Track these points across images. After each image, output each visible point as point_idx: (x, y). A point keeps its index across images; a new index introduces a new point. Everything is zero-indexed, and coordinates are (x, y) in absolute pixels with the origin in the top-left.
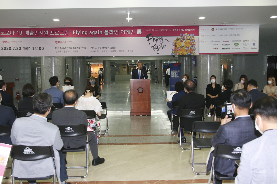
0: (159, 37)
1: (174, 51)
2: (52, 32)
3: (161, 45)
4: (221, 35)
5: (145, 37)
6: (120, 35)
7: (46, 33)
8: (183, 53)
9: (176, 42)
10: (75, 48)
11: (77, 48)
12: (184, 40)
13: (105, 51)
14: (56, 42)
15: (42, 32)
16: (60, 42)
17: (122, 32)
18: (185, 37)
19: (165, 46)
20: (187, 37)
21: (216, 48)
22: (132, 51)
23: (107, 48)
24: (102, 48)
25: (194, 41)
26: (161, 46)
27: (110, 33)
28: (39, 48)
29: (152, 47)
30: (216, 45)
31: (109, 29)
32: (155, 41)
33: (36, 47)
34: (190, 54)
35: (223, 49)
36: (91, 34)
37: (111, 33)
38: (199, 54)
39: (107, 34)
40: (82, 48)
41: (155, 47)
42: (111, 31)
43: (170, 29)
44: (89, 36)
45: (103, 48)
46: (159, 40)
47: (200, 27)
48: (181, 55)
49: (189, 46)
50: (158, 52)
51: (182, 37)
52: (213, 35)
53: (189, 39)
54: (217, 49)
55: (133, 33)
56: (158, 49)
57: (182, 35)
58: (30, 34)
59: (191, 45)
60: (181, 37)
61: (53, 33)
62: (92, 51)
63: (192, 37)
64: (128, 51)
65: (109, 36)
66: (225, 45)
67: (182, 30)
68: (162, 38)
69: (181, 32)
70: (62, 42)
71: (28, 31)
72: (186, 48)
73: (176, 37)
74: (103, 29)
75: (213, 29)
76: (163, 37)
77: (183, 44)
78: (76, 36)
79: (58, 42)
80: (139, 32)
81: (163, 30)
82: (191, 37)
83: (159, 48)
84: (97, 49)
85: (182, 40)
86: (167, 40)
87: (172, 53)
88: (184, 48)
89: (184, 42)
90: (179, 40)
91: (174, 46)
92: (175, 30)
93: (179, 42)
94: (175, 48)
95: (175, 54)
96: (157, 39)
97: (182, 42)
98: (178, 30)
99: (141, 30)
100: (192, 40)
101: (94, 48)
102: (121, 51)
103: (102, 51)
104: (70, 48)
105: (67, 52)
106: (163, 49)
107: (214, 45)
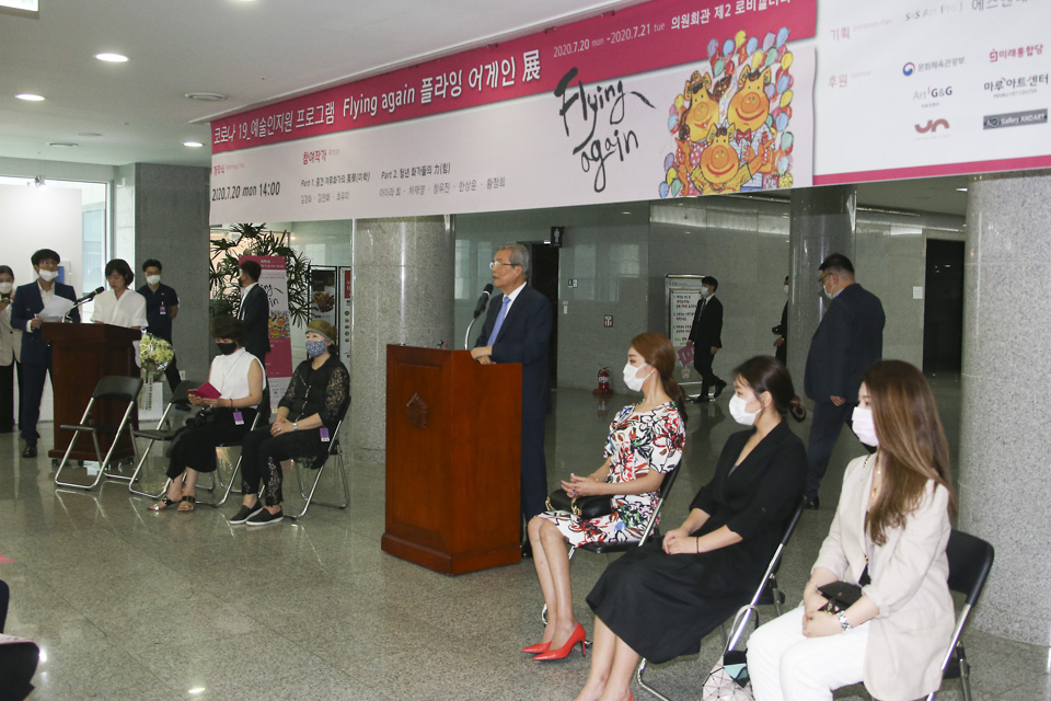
0: (605, 85)
1: (676, 167)
3: (616, 133)
4: (979, 3)
5: (551, 95)
6: (467, 98)
8: (722, 179)
9: (687, 105)
10: (344, 179)
11: (349, 178)
12: (727, 81)
13: (417, 190)
16: (312, 156)
17: (473, 77)
18: (735, 59)
19: (632, 139)
20: (746, 57)
21: (932, 126)
22: (503, 182)
23: (424, 173)
24: (410, 172)
25: (784, 80)
26: (614, 140)
29: (576, 150)
32: (590, 111)
34: (757, 180)
35: (992, 122)
37: (438, 89)
38: (816, 180)
39: (429, 98)
40: (360, 177)
41: (587, 149)
42: (440, 81)
43: (659, 24)
44: (380, 117)
45: (414, 172)
46: (608, 99)
49: (753, 125)
50: (600, 184)
51: (720, 65)
53: (757, 74)
54: (940, 127)
55: (508, 78)
56: (602, 164)
57: (720, 51)
59: (765, 114)
60: (713, 61)
61: (302, 119)
63: (774, 54)
64: (490, 184)
65: (434, 106)
66: (1006, 89)
67: (720, 12)
68: (621, 87)
69: (714, 29)
70: (318, 155)
72: (738, 140)
73: (683, 73)
74: (418, 75)
76: (623, 81)
77: (722, 111)
79: (308, 159)
80: (531, 65)
81: (627, 33)
82: (765, 56)
83: (604, 152)
84: (397, 182)
85: (717, 85)
86: (643, 99)
87: (663, 186)
88: (726, 145)
89: (726, 99)
90: (702, 92)
91: (677, 135)
92: (681, 24)
93: (700, 100)
94: (679, 147)
95: (677, 189)
96: (601, 97)
97: (718, 101)
98: (701, 15)
99: (537, 52)
100: (773, 81)
101: (389, 176)
102: (465, 183)
103: (411, 190)
104: (333, 180)
105: (324, 200)
106: (622, 158)
107: (917, 96)
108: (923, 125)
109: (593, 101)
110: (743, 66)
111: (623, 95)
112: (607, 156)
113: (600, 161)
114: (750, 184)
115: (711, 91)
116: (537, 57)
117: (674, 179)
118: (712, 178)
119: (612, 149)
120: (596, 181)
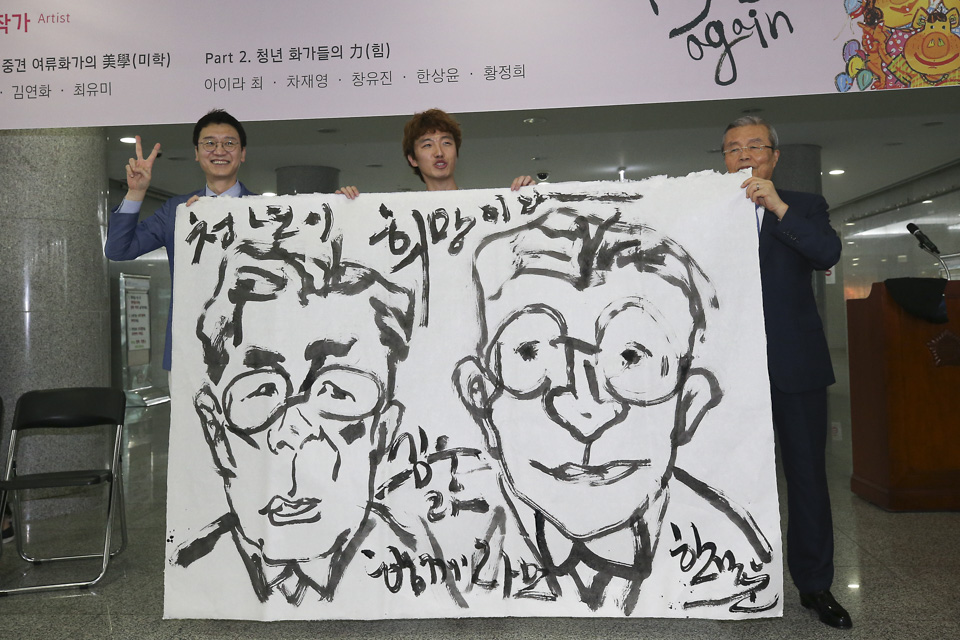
1: (863, 56)
3: (752, 13)
8: (941, 70)
10: (91, 62)
11: (109, 61)
13: (308, 81)
19: (781, 23)
22: (520, 72)
23: (323, 56)
24: (286, 54)
26: (748, 22)
29: (674, 33)
40: (144, 59)
41: (698, 31)
45: (295, 54)
48: (918, 84)
50: (726, 75)
56: (728, 50)
62: (211, 84)
64: (490, 73)
70: (2, 23)
83: (730, 36)
84: (254, 69)
87: (841, 79)
88: (947, 32)
91: (861, 18)
94: (866, 32)
95: (867, 81)
101: (227, 58)
102: (431, 72)
103: (292, 81)
104: (57, 63)
105: (32, 95)
106: (764, 44)
112: (736, 41)
113: (723, 47)
117: (860, 71)
118: (925, 69)
119: (745, 33)
120: (718, 71)
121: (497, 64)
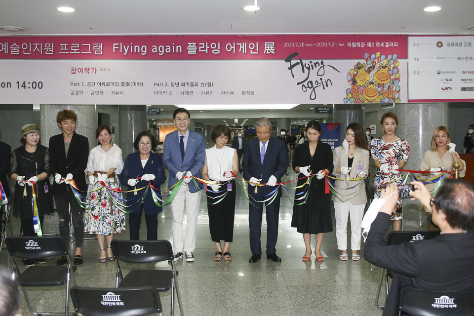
0: (314, 61)
1: (352, 94)
2: (64, 46)
3: (321, 79)
4: (459, 58)
5: (283, 61)
6: (224, 55)
7: (49, 48)
8: (372, 98)
9: (355, 73)
10: (117, 84)
11: (123, 84)
12: (373, 67)
13: (187, 93)
14: (73, 71)
15: (39, 46)
16: (81, 70)
17: (229, 47)
18: (376, 61)
19: (329, 82)
20: (381, 61)
21: (446, 89)
22: (253, 93)
23: (192, 85)
24: (180, 84)
25: (396, 70)
26: (320, 81)
27: (200, 51)
28: (31, 83)
29: (298, 84)
30: (447, 80)
31: (197, 39)
32: (306, 70)
33: (24, 82)
34: (387, 100)
35: (464, 89)
36: (156, 51)
37: (202, 49)
38: (409, 101)
39: (194, 52)
40: (134, 84)
41: (305, 84)
42: (202, 46)
43: (341, 43)
44: (151, 56)
45: (183, 85)
46: (316, 67)
47: (410, 38)
48: (366, 102)
49: (385, 82)
50: (313, 97)
51: (369, 62)
52: (440, 57)
53: (385, 67)
54: (449, 89)
55: (254, 50)
56: (314, 89)
57: (370, 57)
58: (10, 50)
59: (389, 80)
60: (367, 60)
61: (65, 49)
62: (156, 93)
63: (392, 62)
64: (243, 93)
65: (199, 56)
66: (467, 81)
67: (369, 44)
68: (322, 63)
69: (367, 49)
70: (87, 70)
71: (6, 45)
72: (379, 87)
73: (355, 62)
74: (184, 40)
75: (440, 45)
76: (324, 61)
77: (371, 77)
78: (119, 56)
79: (77, 71)
80: (269, 47)
81: (325, 45)
82: (388, 62)
83: (314, 86)
84: (170, 88)
85: (369, 68)
86: (334, 68)
87: (345, 100)
88: (374, 88)
89: (372, 73)
90: (362, 69)
91: (351, 82)
92: (352, 46)
93: (361, 72)
94: (352, 87)
95: (352, 101)
96: (312, 65)
97: (369, 73)
98: (361, 44)
99: (273, 43)
100: (392, 70)
101: (161, 85)
102: (226, 92)
103: (182, 93)
104: (106, 84)
105: (97, 94)
106: (324, 89)
107: (441, 80)
108: (444, 88)
109: (307, 66)
110: (379, 64)
111: (324, 66)
112: (316, 87)
113: (312, 89)
114: (384, 101)
115: (366, 69)
116: (273, 45)
117: (350, 98)
118: (368, 98)
119: (319, 85)
120: (311, 96)
121: (246, 90)
